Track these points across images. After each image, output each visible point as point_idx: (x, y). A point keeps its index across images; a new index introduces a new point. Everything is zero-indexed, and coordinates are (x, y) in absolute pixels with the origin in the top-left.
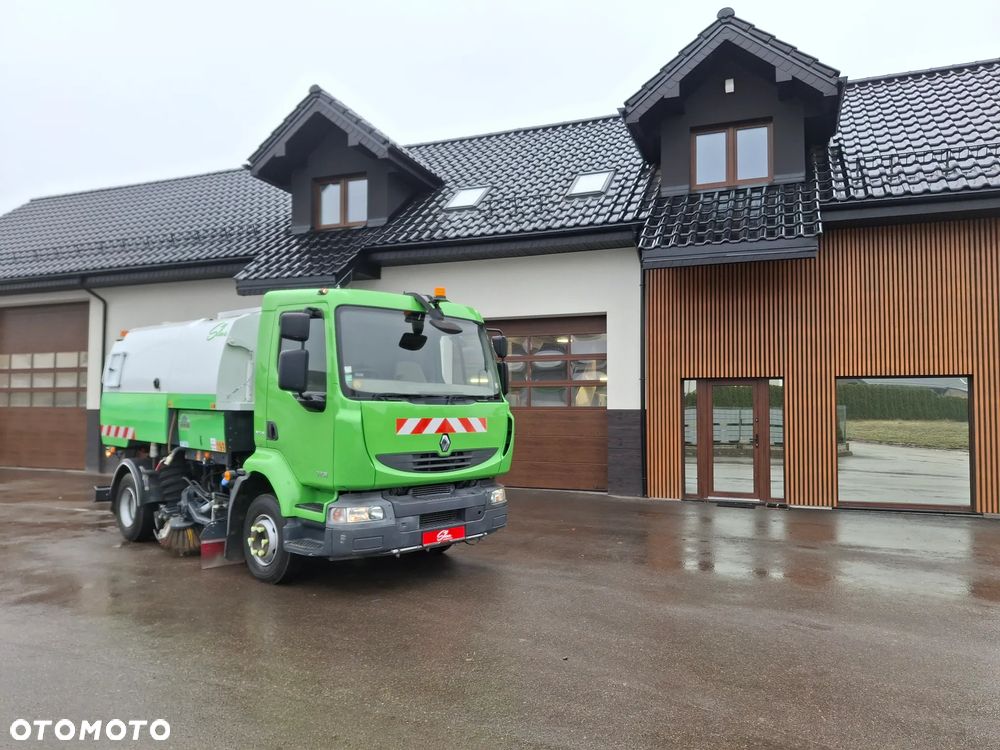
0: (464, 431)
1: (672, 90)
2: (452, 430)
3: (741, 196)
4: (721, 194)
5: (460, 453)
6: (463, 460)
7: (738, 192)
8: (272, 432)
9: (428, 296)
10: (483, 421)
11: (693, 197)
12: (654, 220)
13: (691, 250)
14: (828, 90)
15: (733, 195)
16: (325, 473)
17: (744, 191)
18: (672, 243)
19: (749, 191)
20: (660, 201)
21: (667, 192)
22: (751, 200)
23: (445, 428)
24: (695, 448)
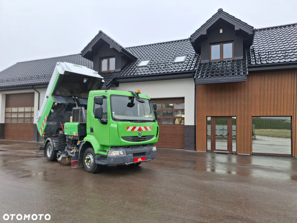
0: (145, 130)
1: (204, 33)
2: (142, 130)
3: (224, 63)
4: (218, 62)
5: (144, 136)
6: (145, 138)
7: (223, 62)
8: (92, 130)
9: (135, 92)
10: (150, 128)
11: (210, 64)
12: (199, 70)
13: (210, 79)
14: (250, 33)
15: (222, 63)
16: (107, 142)
17: (225, 62)
18: (204, 77)
19: (227, 62)
20: (200, 64)
21: (203, 62)
22: (227, 64)
23: (140, 129)
24: (210, 137)
